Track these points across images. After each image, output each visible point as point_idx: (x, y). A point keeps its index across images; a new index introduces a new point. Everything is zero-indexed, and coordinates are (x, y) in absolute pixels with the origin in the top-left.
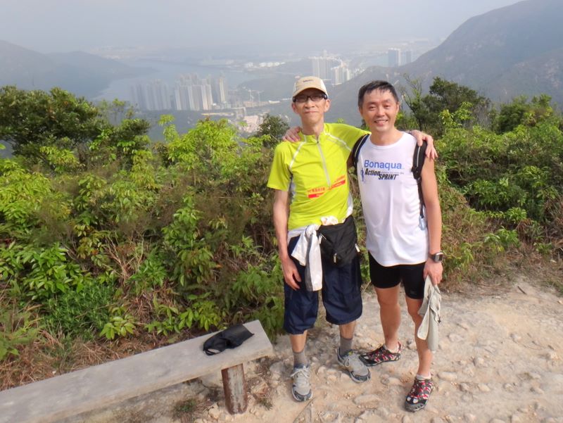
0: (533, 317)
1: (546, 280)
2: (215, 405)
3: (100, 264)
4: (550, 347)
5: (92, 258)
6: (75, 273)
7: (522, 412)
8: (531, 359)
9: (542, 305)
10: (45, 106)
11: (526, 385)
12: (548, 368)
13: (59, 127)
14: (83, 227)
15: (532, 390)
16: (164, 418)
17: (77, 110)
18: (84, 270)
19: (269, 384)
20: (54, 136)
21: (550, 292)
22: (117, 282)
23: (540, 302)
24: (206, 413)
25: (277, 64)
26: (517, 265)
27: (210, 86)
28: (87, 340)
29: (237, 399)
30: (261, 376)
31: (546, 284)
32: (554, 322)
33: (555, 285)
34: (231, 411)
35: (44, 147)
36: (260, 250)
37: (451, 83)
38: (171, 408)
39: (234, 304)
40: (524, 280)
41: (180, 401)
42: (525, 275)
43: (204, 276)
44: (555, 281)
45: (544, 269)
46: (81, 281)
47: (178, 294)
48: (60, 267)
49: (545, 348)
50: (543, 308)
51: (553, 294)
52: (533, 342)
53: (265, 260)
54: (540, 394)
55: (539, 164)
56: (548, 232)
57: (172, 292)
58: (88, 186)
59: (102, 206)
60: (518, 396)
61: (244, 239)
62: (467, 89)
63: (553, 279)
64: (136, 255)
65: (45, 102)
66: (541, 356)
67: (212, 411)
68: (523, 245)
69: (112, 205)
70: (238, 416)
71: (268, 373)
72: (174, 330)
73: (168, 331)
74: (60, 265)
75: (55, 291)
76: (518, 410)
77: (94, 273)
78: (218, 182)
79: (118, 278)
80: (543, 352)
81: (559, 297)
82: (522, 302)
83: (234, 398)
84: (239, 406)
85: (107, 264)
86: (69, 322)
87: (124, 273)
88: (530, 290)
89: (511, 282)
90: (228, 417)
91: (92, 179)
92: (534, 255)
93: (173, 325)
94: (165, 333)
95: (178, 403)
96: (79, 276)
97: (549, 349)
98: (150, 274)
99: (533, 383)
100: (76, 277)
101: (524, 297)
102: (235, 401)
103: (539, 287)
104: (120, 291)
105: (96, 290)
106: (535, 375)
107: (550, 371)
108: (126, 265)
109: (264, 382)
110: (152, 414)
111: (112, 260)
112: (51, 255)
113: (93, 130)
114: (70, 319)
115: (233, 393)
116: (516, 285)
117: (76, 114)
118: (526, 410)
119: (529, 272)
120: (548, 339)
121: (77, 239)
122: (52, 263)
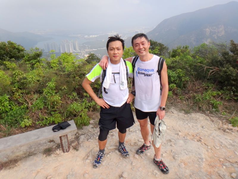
0: (175, 121)
1: (181, 108)
2: (58, 150)
3: (21, 102)
4: (180, 131)
5: (18, 100)
6: (13, 105)
7: (166, 153)
8: (172, 135)
9: (179, 117)
10: (5, 47)
11: (169, 144)
12: (178, 138)
13: (10, 55)
14: (15, 89)
15: (171, 145)
16: (40, 154)
17: (17, 49)
18: (16, 104)
19: (78, 143)
20: (9, 58)
21: (182, 112)
22: (27, 108)
23: (178, 116)
24: (55, 152)
25: (96, 36)
26: (171, 103)
27: (72, 44)
28: (16, 128)
29: (66, 147)
30: (76, 140)
31: (181, 110)
32: (182, 122)
33: (184, 110)
34: (64, 152)
35: (5, 62)
36: (79, 97)
37: (155, 42)
38: (43, 151)
39: (68, 115)
40: (173, 109)
41: (47, 148)
42: (174, 107)
43: (57, 105)
44: (184, 109)
45: (181, 105)
46: (15, 107)
47: (48, 112)
48: (7, 103)
49: (177, 131)
50: (179, 118)
51: (183, 113)
52: (174, 129)
53: (81, 101)
54: (174, 147)
55: (182, 69)
56: (184, 92)
57: (46, 111)
58: (16, 74)
59: (21, 81)
60: (166, 147)
61: (73, 93)
62: (161, 44)
63: (184, 108)
64: (34, 99)
65: (5, 45)
66: (176, 134)
67: (57, 152)
68: (174, 97)
69: (25, 81)
70: (66, 153)
71: (78, 139)
72: (46, 124)
73: (44, 124)
74: (7, 102)
75: (5, 111)
76: (165, 152)
77: (19, 105)
78: (64, 73)
79: (28, 107)
80: (177, 133)
81: (185, 114)
82: (172, 116)
83: (64, 147)
84: (66, 150)
85: (24, 102)
86: (10, 122)
87: (30, 104)
88: (175, 112)
89: (169, 109)
90: (62, 154)
91: (18, 72)
92: (178, 100)
93: (46, 122)
94: (43, 125)
95: (46, 149)
96: (14, 106)
97: (179, 132)
98: (38, 105)
99: (172, 143)
100: (13, 106)
101: (173, 114)
102: (65, 148)
103: (178, 111)
104: (28, 111)
105: (20, 110)
106: (172, 140)
107: (178, 139)
108: (30, 102)
109: (76, 142)
110: (36, 153)
111: (26, 100)
112: (3, 98)
113: (22, 56)
114: (10, 121)
115: (64, 145)
116: (170, 110)
117: (17, 50)
118: (168, 152)
119: (175, 106)
120: (179, 128)
121: (13, 93)
122: (4, 101)
